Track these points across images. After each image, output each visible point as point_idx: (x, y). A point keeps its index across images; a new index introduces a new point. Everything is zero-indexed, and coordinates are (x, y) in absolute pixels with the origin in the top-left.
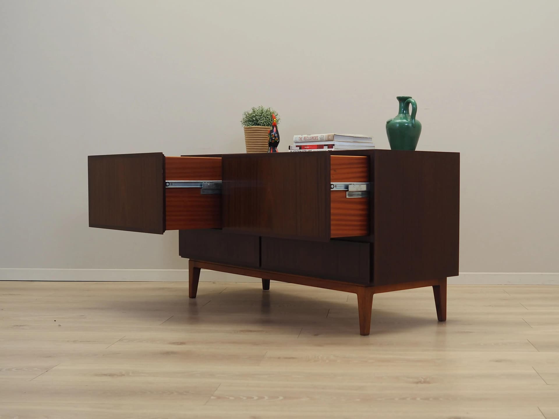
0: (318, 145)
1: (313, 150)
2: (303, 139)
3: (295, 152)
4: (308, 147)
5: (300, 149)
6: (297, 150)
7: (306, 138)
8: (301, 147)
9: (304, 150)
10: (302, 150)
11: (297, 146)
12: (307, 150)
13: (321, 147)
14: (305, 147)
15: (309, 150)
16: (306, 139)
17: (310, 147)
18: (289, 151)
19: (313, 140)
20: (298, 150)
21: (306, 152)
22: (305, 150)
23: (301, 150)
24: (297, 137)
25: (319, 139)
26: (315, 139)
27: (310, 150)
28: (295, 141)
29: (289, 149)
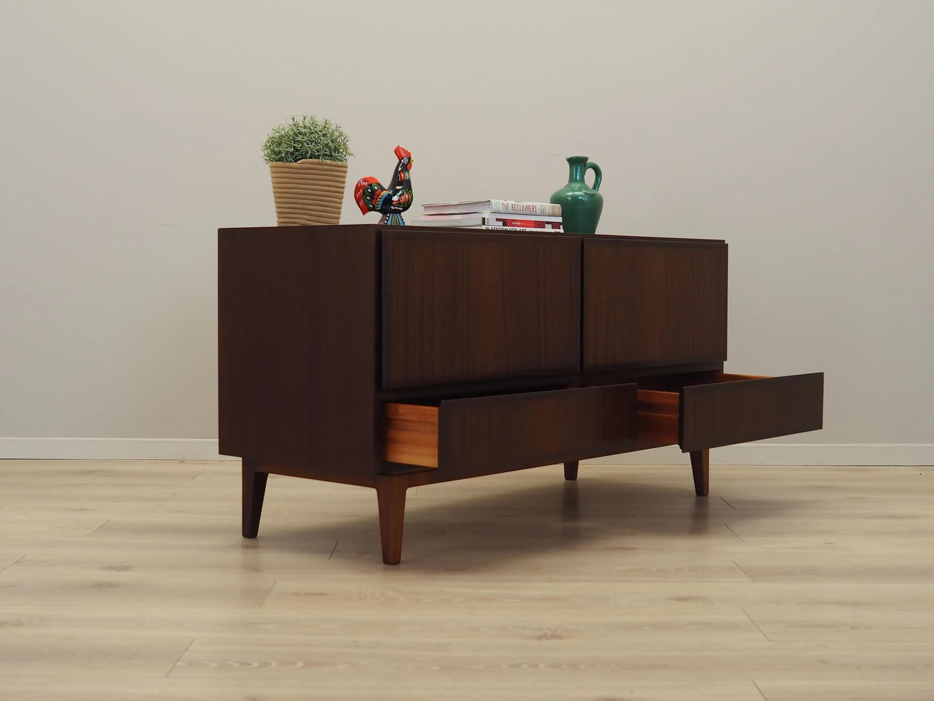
0: (535, 222)
1: (528, 229)
2: (510, 208)
3: (494, 230)
4: (518, 223)
5: (503, 226)
6: (499, 226)
7: (516, 206)
8: (505, 222)
9: (512, 228)
10: (508, 228)
11: (498, 220)
12: (518, 229)
13: (542, 224)
14: (513, 223)
15: (521, 228)
16: (516, 209)
17: (523, 224)
18: (484, 227)
19: (528, 212)
20: (501, 227)
21: (516, 232)
22: (514, 228)
23: (506, 228)
24: (497, 203)
25: (539, 212)
26: (531, 210)
27: (524, 228)
28: (496, 209)
29: (484, 223)
